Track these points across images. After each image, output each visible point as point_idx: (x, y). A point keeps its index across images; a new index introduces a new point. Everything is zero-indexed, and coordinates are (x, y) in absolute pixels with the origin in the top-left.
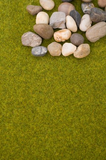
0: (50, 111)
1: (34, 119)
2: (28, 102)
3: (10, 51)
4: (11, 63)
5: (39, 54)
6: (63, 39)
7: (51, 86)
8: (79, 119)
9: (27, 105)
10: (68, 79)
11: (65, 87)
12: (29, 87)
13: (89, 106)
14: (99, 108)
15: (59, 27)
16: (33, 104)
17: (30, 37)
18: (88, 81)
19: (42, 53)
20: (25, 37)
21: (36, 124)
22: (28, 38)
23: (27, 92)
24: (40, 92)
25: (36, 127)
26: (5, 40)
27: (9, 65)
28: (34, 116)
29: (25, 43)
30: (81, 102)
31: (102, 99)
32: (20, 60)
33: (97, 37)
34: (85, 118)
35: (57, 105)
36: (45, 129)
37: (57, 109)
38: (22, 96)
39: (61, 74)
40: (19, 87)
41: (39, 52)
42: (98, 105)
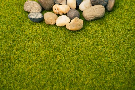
0: (26, 70)
1: (7, 73)
2: (8, 57)
3: (11, 12)
4: (8, 22)
5: (34, 18)
6: (60, 11)
7: (36, 48)
8: (53, 86)
9: (7, 59)
10: (55, 46)
11: (49, 52)
12: (15, 45)
13: (66, 76)
14: (77, 80)
15: (61, 3)
16: (13, 60)
17: (31, 4)
18: (73, 53)
19: (37, 18)
20: (27, 3)
21: (7, 78)
22: (30, 4)
23: (11, 48)
24: (23, 51)
25: (7, 81)
26: (11, 4)
27: (5, 23)
28: (9, 71)
29: (26, 8)
30: (60, 69)
31: (82, 72)
32: (17, 21)
33: (93, 15)
34: (59, 86)
35: (35, 66)
36: (14, 86)
37: (34, 70)
38: (6, 50)
39: (49, 41)
40: (6, 42)
41: (35, 16)
42: (77, 77)
